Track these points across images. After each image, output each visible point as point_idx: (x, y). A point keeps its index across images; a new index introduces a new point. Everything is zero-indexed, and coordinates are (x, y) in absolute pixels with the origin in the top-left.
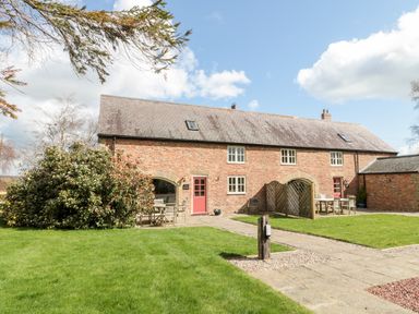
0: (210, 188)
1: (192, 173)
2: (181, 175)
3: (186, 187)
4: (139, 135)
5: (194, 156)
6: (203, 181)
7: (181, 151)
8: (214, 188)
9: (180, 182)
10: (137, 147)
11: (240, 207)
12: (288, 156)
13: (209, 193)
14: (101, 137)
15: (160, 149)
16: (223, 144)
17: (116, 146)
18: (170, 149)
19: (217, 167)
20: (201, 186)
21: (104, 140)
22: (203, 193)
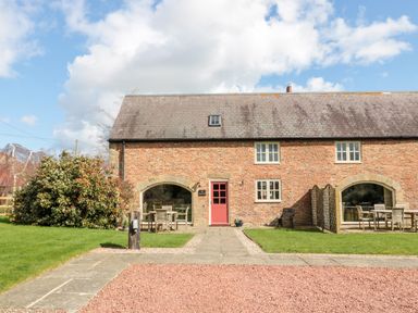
0: (232, 194)
1: (209, 176)
2: (196, 179)
3: (202, 193)
4: (150, 137)
5: (212, 156)
6: (224, 186)
7: (195, 151)
8: (238, 195)
9: (195, 187)
10: (147, 150)
11: (272, 218)
12: (348, 151)
13: (230, 201)
14: (112, 142)
15: (172, 151)
16: (249, 141)
17: (125, 150)
18: (183, 150)
19: (240, 168)
20: (220, 192)
21: (114, 145)
22: (223, 201)
